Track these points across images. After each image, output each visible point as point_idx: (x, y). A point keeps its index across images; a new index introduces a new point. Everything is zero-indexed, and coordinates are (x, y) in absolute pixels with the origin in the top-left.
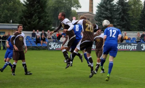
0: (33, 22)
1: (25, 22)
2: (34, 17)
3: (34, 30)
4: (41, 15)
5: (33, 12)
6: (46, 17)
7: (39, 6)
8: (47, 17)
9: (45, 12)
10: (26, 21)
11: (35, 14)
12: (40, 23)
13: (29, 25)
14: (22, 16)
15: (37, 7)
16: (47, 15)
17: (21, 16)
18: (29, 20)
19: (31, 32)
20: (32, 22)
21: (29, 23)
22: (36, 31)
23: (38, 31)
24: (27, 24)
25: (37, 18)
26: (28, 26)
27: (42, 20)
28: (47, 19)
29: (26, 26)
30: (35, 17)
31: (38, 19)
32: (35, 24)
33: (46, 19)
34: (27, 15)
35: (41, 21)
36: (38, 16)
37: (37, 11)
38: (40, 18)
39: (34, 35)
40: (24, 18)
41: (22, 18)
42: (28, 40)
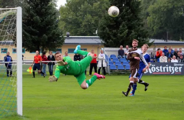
0: (121, 33)
1: (108, 34)
2: (121, 26)
3: (121, 46)
4: (132, 23)
5: (120, 18)
6: (139, 26)
7: (129, 11)
8: (141, 26)
9: (137, 18)
10: (110, 33)
11: (123, 23)
12: (130, 35)
13: (114, 39)
14: (104, 26)
15: (126, 11)
16: (142, 23)
17: (102, 26)
18: (114, 31)
19: (118, 49)
20: (119, 34)
21: (115, 35)
22: (124, 47)
23: (127, 46)
24: (112, 37)
25: (126, 27)
26: (112, 40)
27: (133, 31)
28: (141, 29)
29: (111, 40)
30: (123, 26)
31: (127, 29)
32: (123, 36)
33: (139, 28)
34: (112, 24)
35: (131, 32)
36: (127, 25)
37: (126, 17)
38: (130, 28)
39: (121, 53)
40: (107, 28)
41: (104, 28)
42: (112, 60)
